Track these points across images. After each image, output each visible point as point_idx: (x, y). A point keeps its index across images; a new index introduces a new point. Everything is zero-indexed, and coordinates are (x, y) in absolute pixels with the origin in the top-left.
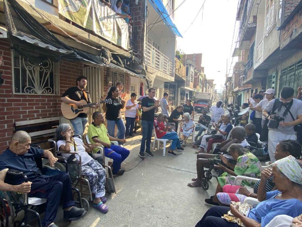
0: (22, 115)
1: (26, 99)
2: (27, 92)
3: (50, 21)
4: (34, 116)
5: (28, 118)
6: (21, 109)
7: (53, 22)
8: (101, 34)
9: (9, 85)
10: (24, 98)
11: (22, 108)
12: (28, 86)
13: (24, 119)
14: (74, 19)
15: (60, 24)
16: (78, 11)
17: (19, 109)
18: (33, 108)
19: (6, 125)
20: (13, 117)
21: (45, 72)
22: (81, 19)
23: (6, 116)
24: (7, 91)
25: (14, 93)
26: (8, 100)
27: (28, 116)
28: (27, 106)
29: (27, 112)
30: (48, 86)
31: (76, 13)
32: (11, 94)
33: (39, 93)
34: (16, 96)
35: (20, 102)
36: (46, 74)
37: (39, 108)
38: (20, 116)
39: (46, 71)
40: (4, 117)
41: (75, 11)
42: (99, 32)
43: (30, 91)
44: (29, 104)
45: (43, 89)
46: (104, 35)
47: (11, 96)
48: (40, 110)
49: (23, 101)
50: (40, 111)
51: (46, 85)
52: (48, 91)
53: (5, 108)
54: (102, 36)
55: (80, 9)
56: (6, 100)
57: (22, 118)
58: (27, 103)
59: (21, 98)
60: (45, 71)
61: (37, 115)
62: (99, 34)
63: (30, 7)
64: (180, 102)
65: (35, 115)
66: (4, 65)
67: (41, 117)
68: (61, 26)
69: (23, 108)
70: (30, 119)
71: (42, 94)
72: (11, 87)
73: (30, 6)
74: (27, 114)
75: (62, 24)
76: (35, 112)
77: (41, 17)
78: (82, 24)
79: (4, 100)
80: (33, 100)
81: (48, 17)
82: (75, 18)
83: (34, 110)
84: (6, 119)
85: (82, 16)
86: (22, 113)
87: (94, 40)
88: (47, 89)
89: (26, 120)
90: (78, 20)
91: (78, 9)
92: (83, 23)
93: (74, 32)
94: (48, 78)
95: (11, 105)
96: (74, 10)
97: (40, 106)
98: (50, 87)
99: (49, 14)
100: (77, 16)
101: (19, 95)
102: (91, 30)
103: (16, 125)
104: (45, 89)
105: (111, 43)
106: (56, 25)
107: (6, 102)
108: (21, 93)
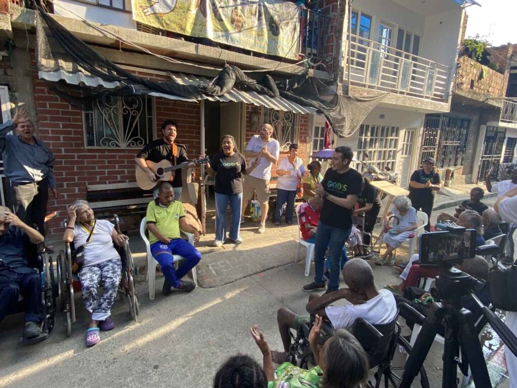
0: (98, 177)
1: (104, 154)
2: (105, 145)
3: (118, 38)
4: (116, 178)
5: (107, 181)
6: (97, 168)
7: (124, 38)
8: (227, 40)
9: (79, 136)
10: (100, 154)
11: (98, 166)
12: (105, 137)
13: (102, 182)
14: (164, 24)
15: (137, 38)
16: (172, 9)
17: (94, 168)
18: (114, 167)
19: (77, 189)
20: (86, 179)
21: (132, 115)
22: (180, 21)
23: (76, 177)
24: (76, 145)
25: (86, 147)
26: (79, 157)
27: (107, 178)
28: (106, 164)
29: (106, 173)
30: (138, 136)
31: (169, 15)
32: (82, 148)
33: (123, 146)
34: (89, 151)
35: (96, 158)
36: (134, 118)
37: (125, 167)
38: (96, 177)
39: (134, 113)
40: (75, 178)
41: (167, 11)
42: (221, 38)
43: (109, 144)
44: (109, 162)
45: (129, 140)
46: (232, 40)
47: (82, 151)
48: (126, 170)
49: (100, 157)
50: (126, 172)
51: (135, 133)
52: (138, 143)
53: (75, 166)
54: (229, 43)
55: (177, 5)
56: (76, 156)
57: (98, 180)
58: (106, 160)
59: (97, 154)
60: (131, 113)
61: (122, 177)
62: (223, 41)
63: (83, 24)
64: (482, 157)
65: (119, 176)
66: (73, 110)
67: (127, 180)
68: (140, 42)
69: (99, 168)
70: (110, 183)
71: (127, 146)
72: (82, 139)
73: (83, 21)
74: (106, 175)
75: (140, 38)
76: (119, 172)
77: (101, 35)
78: (184, 30)
79: (73, 157)
80: (114, 157)
81: (115, 32)
82: (168, 22)
83: (117, 169)
84: (76, 181)
85: (181, 16)
86: (98, 173)
87: (208, 55)
88: (136, 140)
89: (105, 183)
90: (174, 26)
91: (173, 6)
92: (185, 28)
93: (166, 47)
94: (137, 123)
95: (83, 162)
96: (164, 9)
97: (126, 164)
98: (140, 136)
99: (116, 28)
100: (172, 18)
101: (93, 149)
102: (201, 36)
103: (88, 190)
104: (133, 140)
105: (252, 53)
106: (128, 43)
107: (76, 159)
108: (95, 147)
